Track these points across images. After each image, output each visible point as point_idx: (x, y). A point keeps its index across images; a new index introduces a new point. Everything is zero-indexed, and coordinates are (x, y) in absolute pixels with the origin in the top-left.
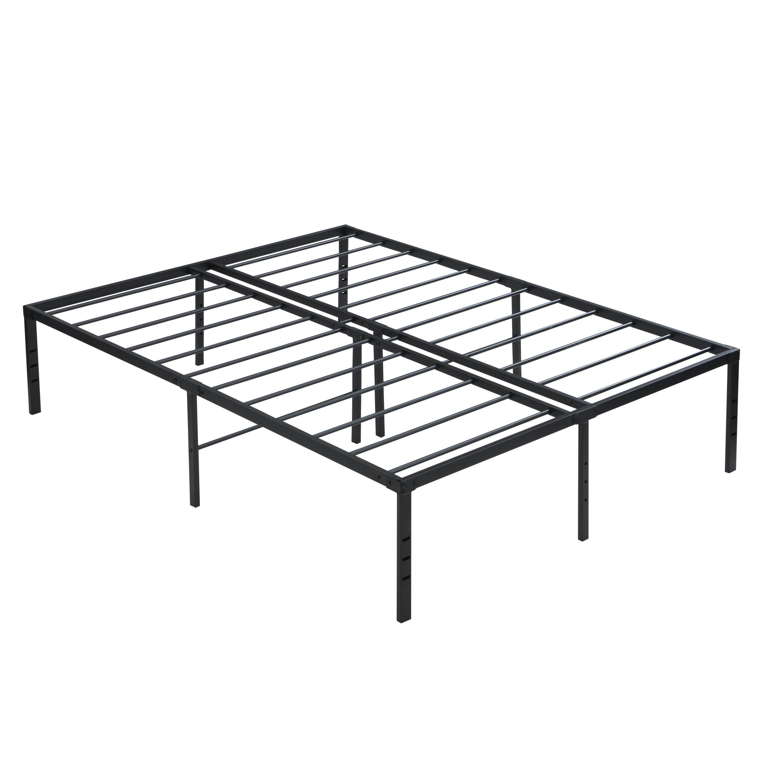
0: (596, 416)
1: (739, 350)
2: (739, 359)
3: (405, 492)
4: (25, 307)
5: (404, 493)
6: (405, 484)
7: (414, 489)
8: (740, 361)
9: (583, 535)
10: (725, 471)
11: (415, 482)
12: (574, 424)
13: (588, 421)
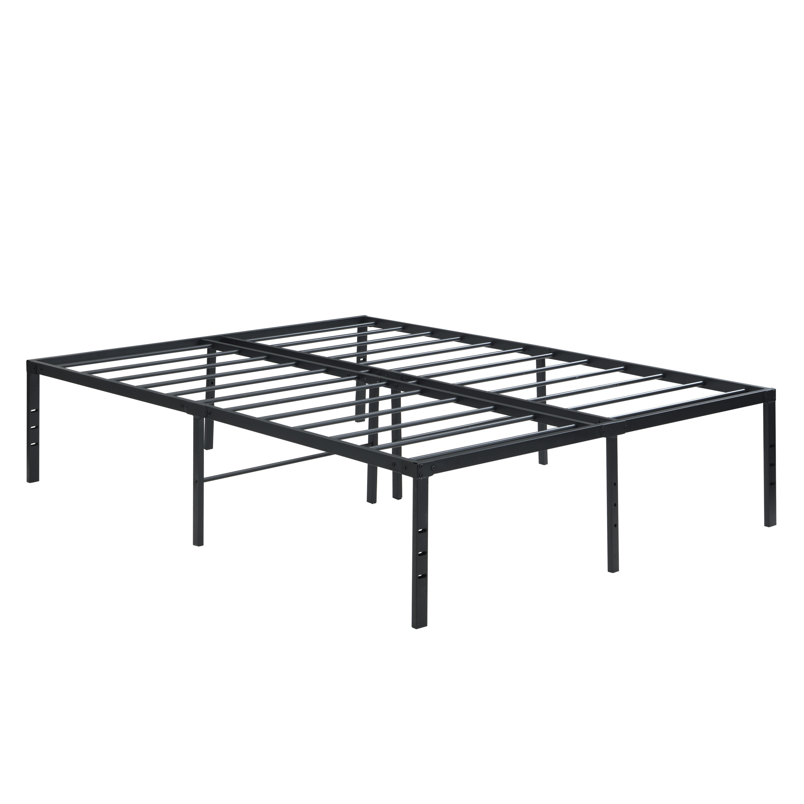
0: (624, 433)
1: (775, 390)
2: (775, 399)
3: (422, 475)
4: (28, 362)
5: (421, 477)
6: (422, 466)
7: (432, 475)
8: (776, 402)
9: (613, 566)
10: (765, 526)
11: (432, 467)
12: (602, 437)
13: (617, 436)
